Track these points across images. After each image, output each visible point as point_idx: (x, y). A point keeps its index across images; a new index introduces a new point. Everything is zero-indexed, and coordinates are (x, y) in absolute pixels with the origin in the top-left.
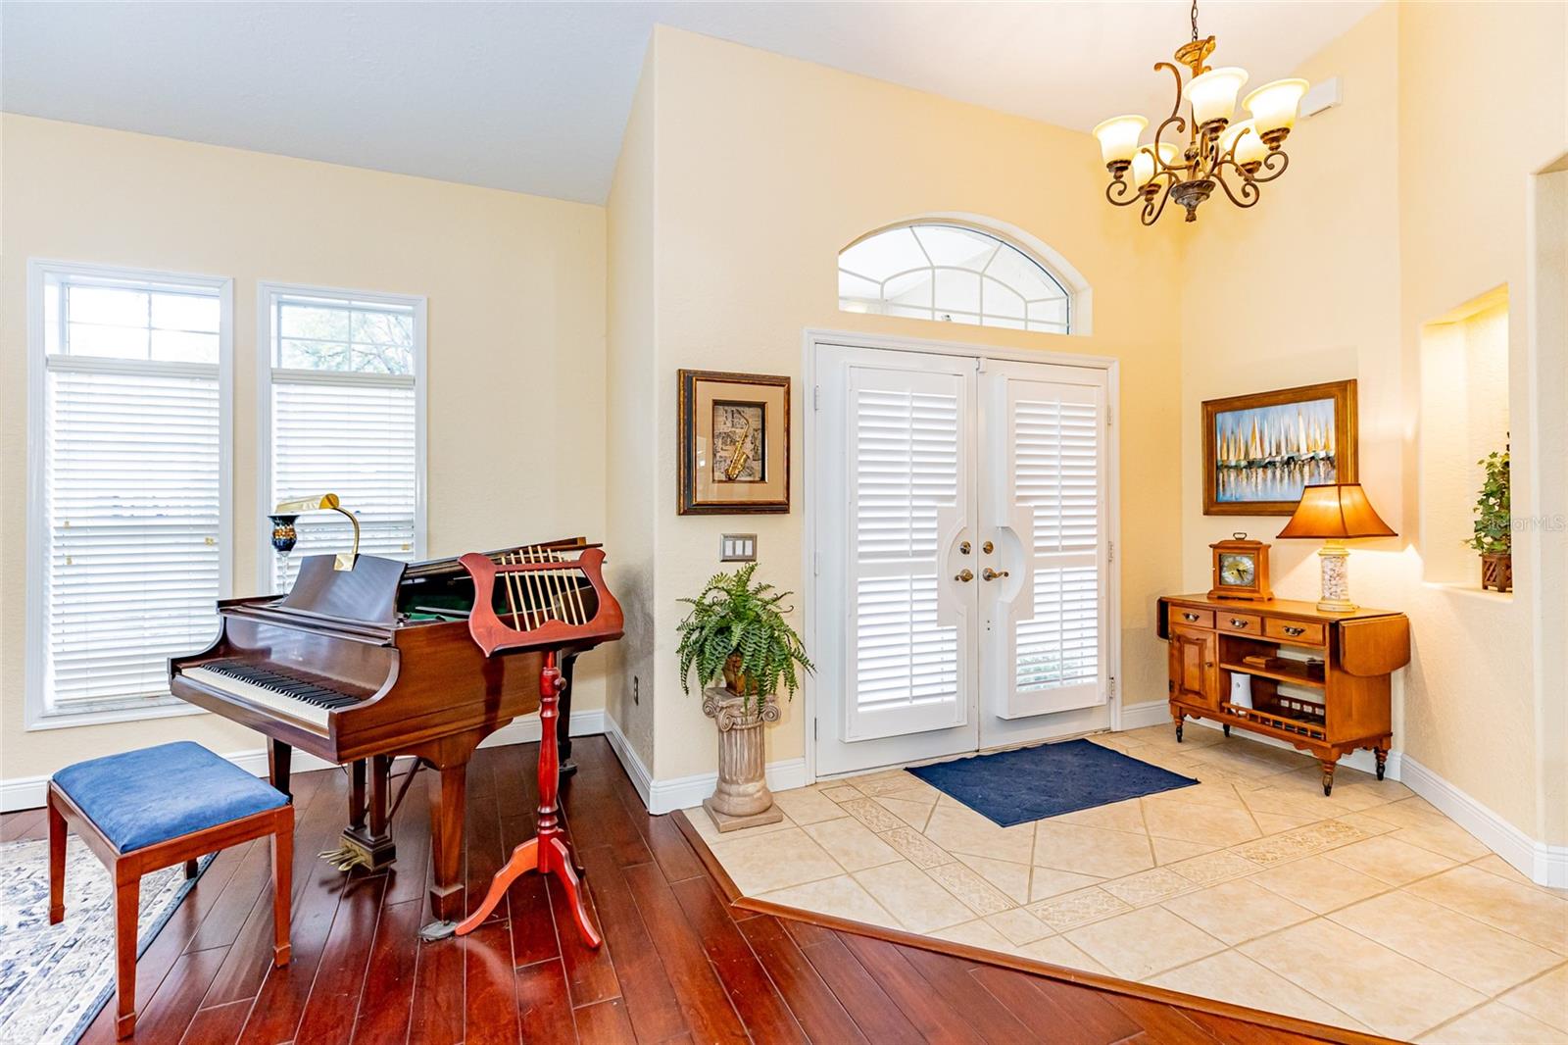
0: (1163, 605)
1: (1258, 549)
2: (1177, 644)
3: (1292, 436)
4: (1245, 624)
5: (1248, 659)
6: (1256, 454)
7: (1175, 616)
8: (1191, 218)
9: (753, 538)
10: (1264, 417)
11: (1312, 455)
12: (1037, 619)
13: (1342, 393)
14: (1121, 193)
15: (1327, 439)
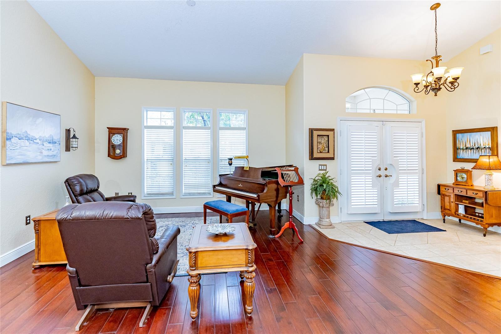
0: (439, 186)
1: (468, 172)
2: (443, 196)
3: (479, 141)
4: (462, 191)
5: (463, 201)
6: (468, 146)
7: (442, 189)
8: (436, 95)
9: (326, 165)
10: (470, 136)
11: (484, 146)
12: (400, 188)
13: (493, 130)
14: (417, 90)
15: (489, 142)
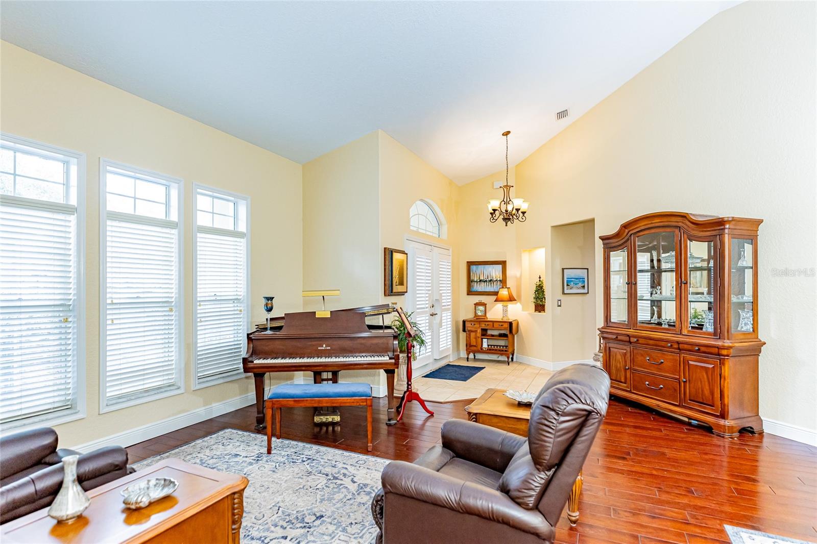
0: (463, 323)
1: (484, 304)
2: (468, 333)
3: (491, 274)
6: (482, 278)
7: (468, 324)
9: (396, 304)
10: (484, 267)
11: (496, 279)
12: (442, 327)
13: (503, 263)
15: (500, 275)
